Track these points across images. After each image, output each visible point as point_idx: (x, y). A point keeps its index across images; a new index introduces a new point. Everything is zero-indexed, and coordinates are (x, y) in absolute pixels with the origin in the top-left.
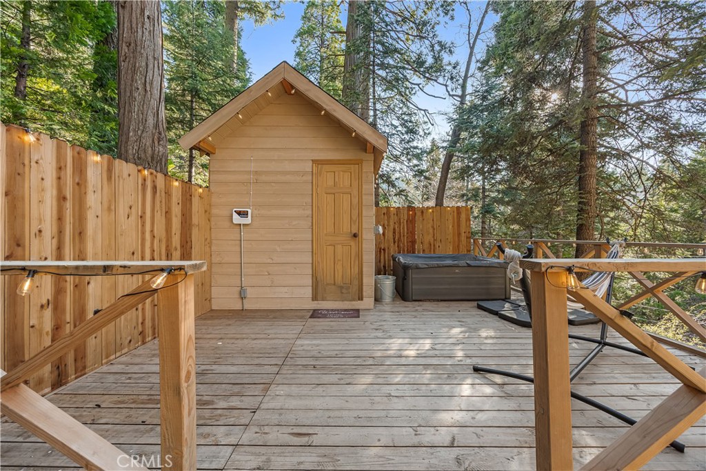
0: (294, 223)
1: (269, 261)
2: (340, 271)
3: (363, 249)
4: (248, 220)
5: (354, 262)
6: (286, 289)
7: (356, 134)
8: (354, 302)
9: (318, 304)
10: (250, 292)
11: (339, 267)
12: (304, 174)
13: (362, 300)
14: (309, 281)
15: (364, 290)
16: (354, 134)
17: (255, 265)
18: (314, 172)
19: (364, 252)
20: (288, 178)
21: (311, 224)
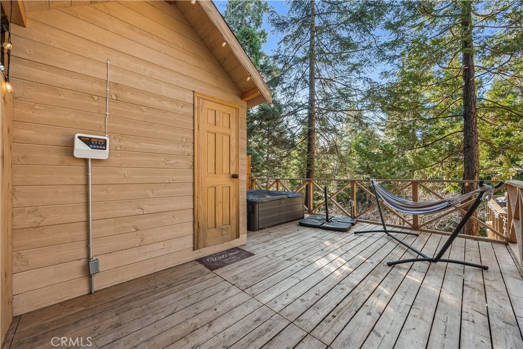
0: (172, 162)
1: (138, 211)
2: (221, 213)
3: (240, 190)
4: (103, 155)
5: (233, 202)
6: (161, 245)
7: (251, 79)
8: (232, 242)
9: (200, 252)
10: (105, 263)
11: (219, 209)
12: (185, 104)
13: (239, 237)
14: (189, 229)
15: (240, 228)
16: (249, 79)
17: (112, 220)
18: (196, 105)
19: (240, 192)
20: (166, 105)
21: (191, 164)
